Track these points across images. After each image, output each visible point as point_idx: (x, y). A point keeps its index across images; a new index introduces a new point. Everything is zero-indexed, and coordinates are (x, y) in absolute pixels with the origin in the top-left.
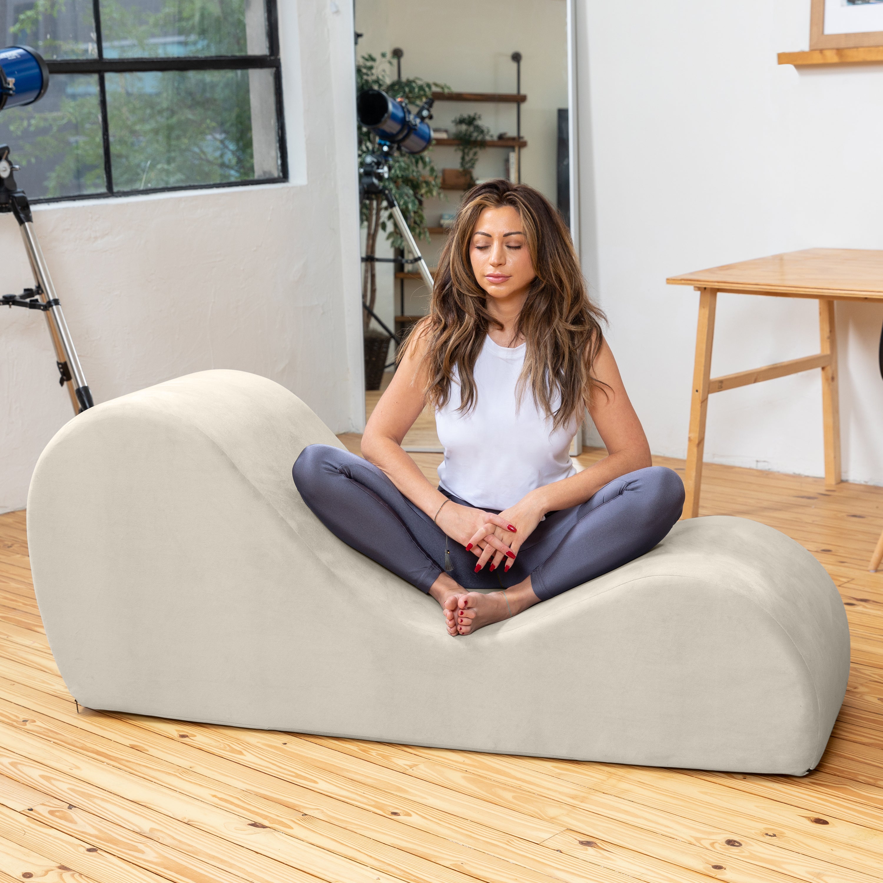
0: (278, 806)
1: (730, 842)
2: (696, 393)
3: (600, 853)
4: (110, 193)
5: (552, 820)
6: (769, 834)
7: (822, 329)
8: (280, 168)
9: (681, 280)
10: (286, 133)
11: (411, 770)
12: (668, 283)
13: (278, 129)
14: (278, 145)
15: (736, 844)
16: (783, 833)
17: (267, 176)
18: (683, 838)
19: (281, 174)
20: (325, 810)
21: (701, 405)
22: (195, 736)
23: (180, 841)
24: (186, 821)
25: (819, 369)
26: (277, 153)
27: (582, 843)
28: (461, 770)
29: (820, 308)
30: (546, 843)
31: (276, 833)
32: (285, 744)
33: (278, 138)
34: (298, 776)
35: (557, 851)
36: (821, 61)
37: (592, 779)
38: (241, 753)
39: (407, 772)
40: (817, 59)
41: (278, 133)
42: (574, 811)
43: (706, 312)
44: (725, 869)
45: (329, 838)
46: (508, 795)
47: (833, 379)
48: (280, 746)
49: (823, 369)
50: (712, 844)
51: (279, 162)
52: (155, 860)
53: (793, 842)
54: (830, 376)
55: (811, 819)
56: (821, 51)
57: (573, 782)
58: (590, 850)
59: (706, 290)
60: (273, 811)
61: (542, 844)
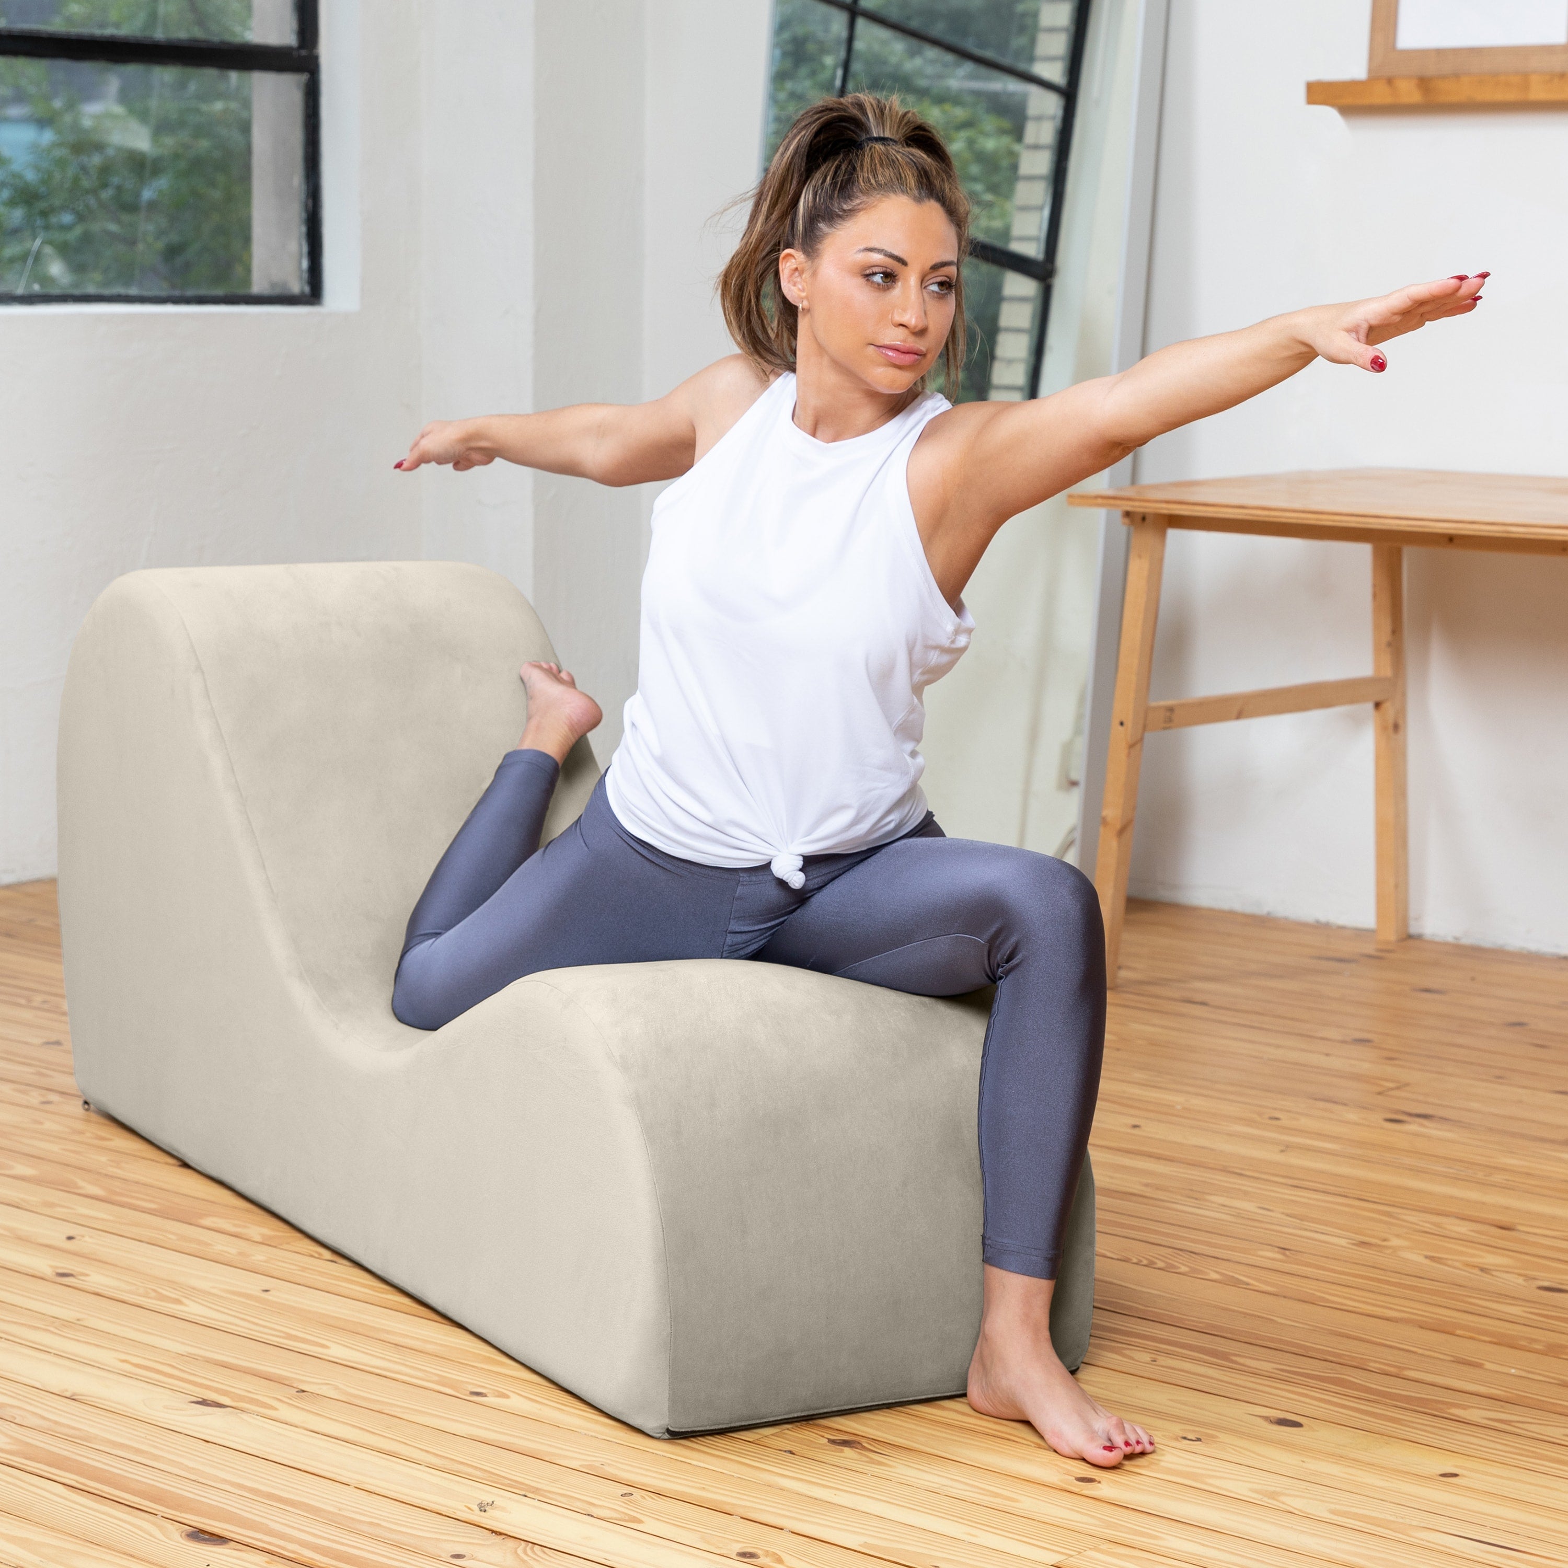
0: (249, 1377)
2: (1120, 728)
3: (867, 1457)
6: (1189, 1437)
7: (1377, 627)
8: (305, 275)
9: (1097, 497)
10: (321, 206)
13: (307, 196)
14: (304, 229)
16: (1217, 1437)
17: (277, 291)
19: (307, 289)
20: (341, 1386)
21: (1129, 754)
22: (87, 1275)
23: (56, 1423)
24: (68, 1394)
25: (1370, 706)
26: (300, 245)
27: (832, 1442)
29: (1374, 586)
30: (764, 1441)
31: (244, 1416)
32: (267, 1291)
33: (304, 215)
34: (289, 1337)
35: (785, 1451)
36: (1389, 100)
38: (178, 1302)
40: (1382, 96)
41: (306, 205)
43: (1145, 563)
44: (1099, 1482)
45: (347, 1424)
47: (1396, 727)
49: (1377, 705)
51: (305, 264)
52: (8, 1447)
53: (1233, 1449)
54: (1391, 722)
55: (1272, 1419)
56: (1390, 80)
58: (847, 1451)
59: (1144, 519)
60: (241, 1385)
61: (758, 1442)
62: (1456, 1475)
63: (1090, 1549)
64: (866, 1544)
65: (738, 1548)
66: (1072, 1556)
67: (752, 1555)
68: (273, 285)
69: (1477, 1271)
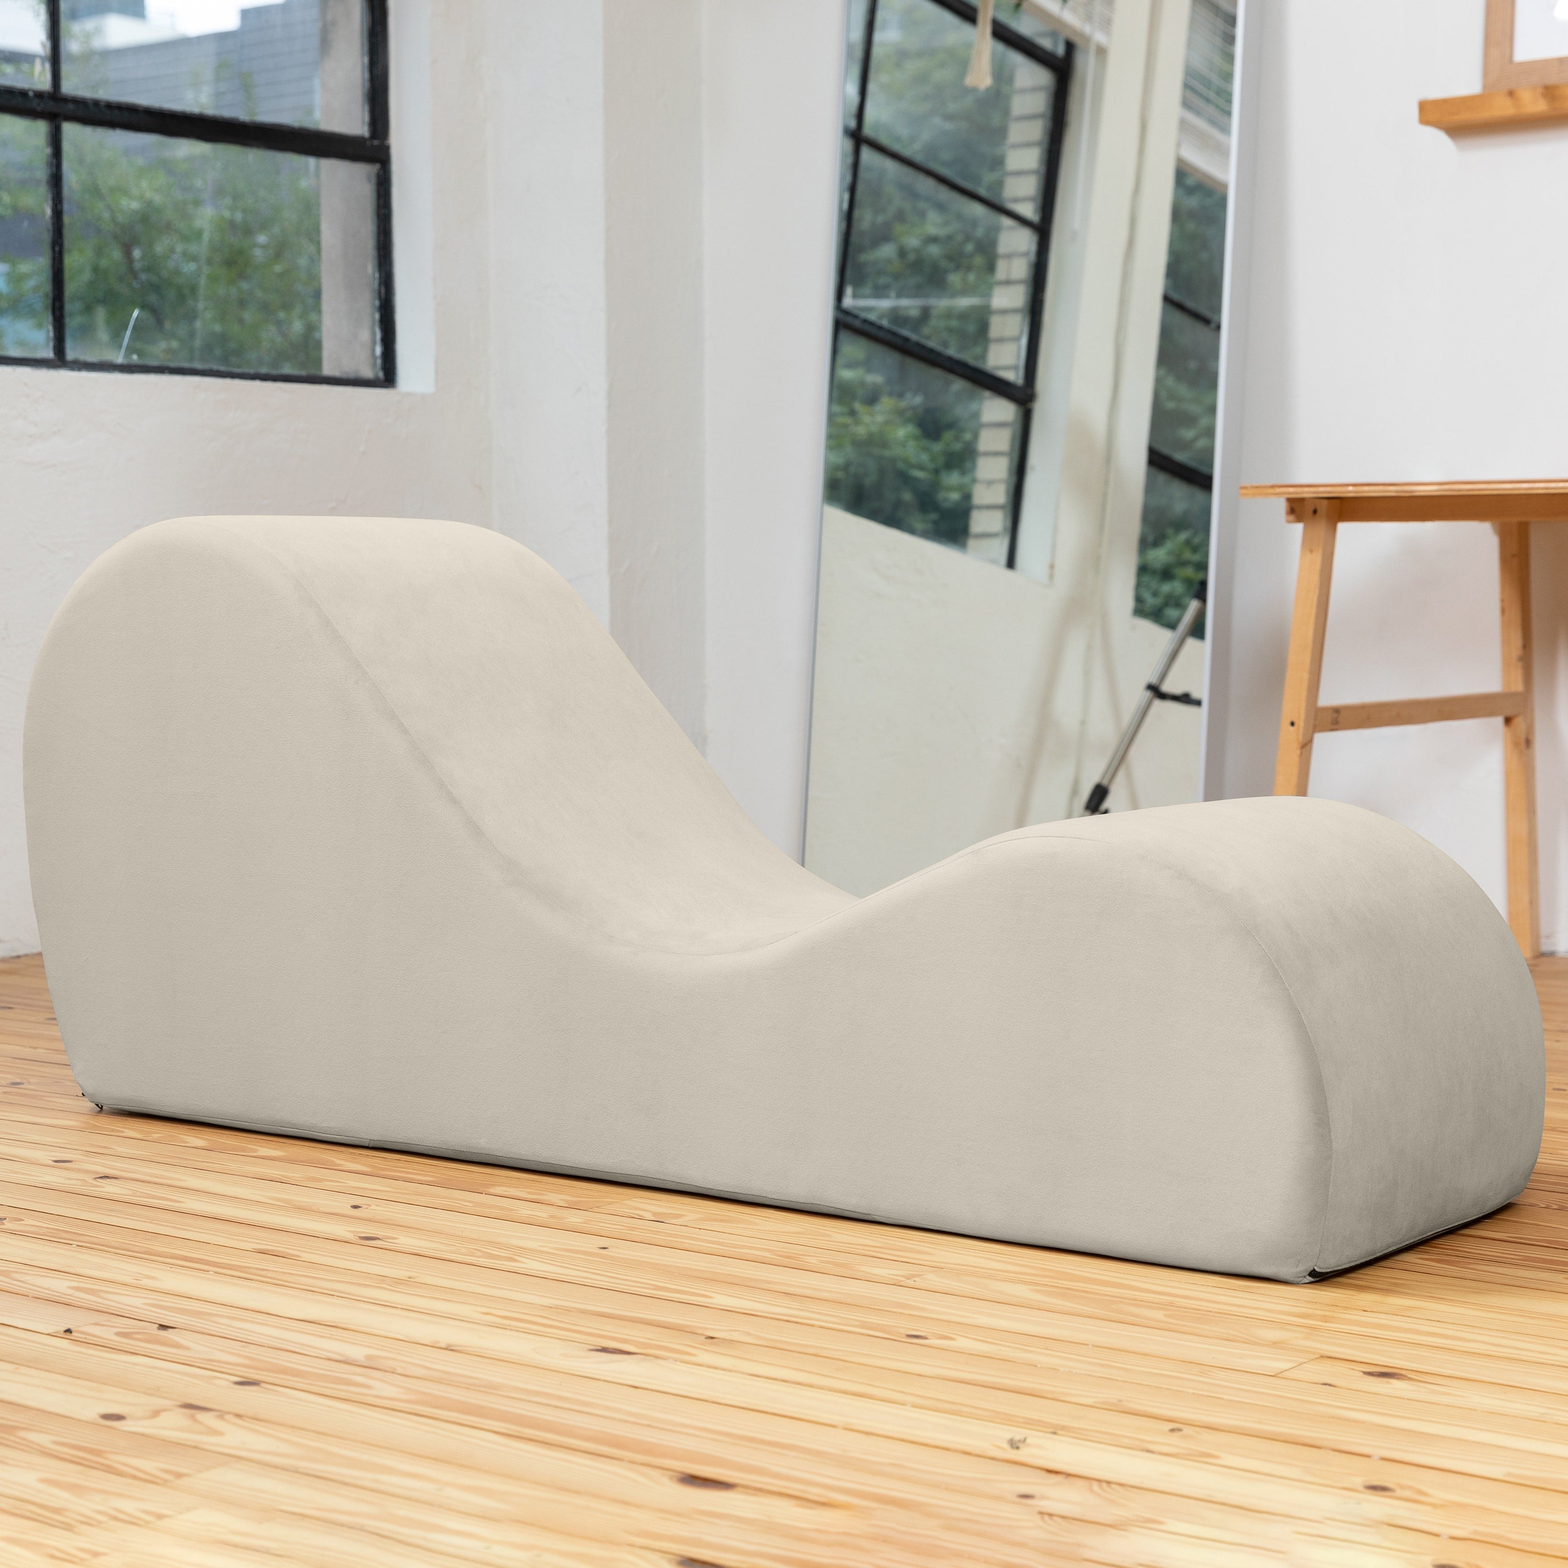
0: (640, 1327)
2: (1291, 728)
4: (60, 359)
7: (1506, 642)
8: (379, 362)
10: (394, 294)
11: (913, 1282)
13: (380, 284)
14: (377, 316)
17: (349, 375)
19: (381, 375)
21: (1301, 753)
22: (394, 1238)
23: (448, 1373)
24: (443, 1345)
25: (1499, 721)
26: (374, 334)
27: (1369, 1374)
29: (1503, 601)
31: (660, 1361)
32: (604, 1248)
33: (377, 303)
35: (1323, 1385)
36: (1511, 114)
38: (511, 1259)
39: (902, 1283)
40: (1503, 108)
41: (380, 293)
42: (1316, 1333)
43: (1317, 558)
46: (1152, 1313)
47: (1528, 743)
48: (596, 1251)
49: (1508, 721)
51: (378, 350)
54: (1523, 736)
58: (1392, 1382)
59: (1315, 512)
60: (639, 1334)
68: (345, 369)
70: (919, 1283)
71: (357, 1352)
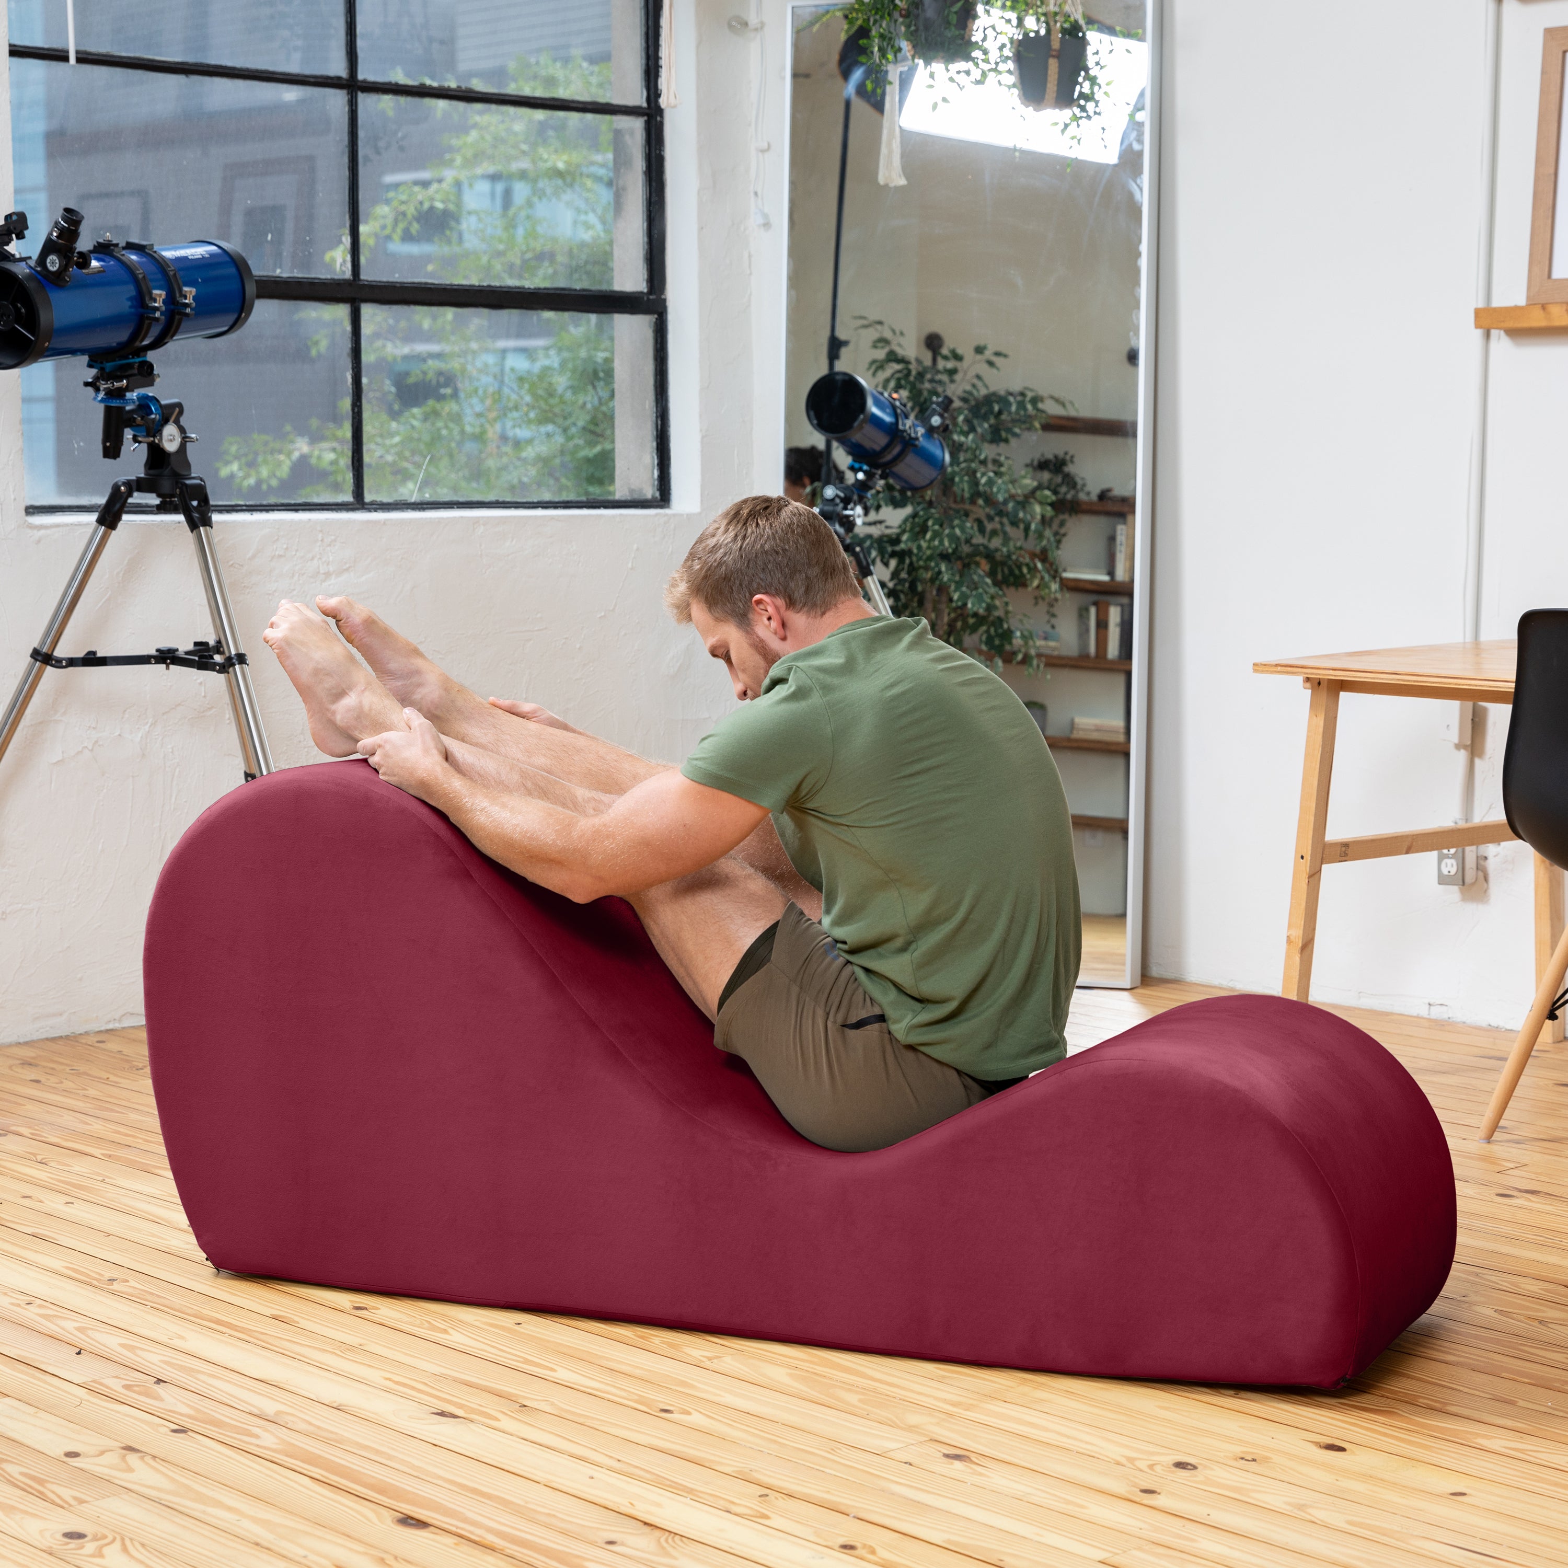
0: (484, 1394)
1: (1180, 1465)
2: (1301, 860)
3: (971, 1468)
4: (359, 503)
5: (911, 1429)
6: (1247, 1458)
8: (656, 483)
9: (1277, 665)
10: (669, 425)
11: (708, 1363)
12: (1255, 671)
13: (657, 417)
14: (655, 444)
15: (1189, 1467)
16: (1270, 1458)
17: (635, 497)
18: (1108, 1457)
19: (658, 494)
20: (556, 1402)
21: (1310, 881)
22: (378, 1309)
23: (319, 1427)
24: (334, 1405)
26: (653, 458)
27: (947, 1456)
28: (789, 1366)
30: (891, 1454)
31: (472, 1425)
32: (519, 1324)
33: (655, 433)
34: (527, 1361)
35: (906, 1463)
36: (1543, 323)
37: (993, 1385)
38: (445, 1332)
39: (702, 1365)
40: (1537, 320)
41: (657, 425)
42: (950, 1419)
43: (1320, 721)
44: (1159, 1494)
45: (552, 1433)
46: (853, 1398)
50: (1151, 1467)
51: (656, 473)
52: (274, 1446)
53: (1281, 1469)
55: (1321, 1444)
56: (1544, 307)
57: (962, 1386)
58: (957, 1464)
59: (1319, 683)
60: (475, 1400)
61: (884, 1455)
62: (1464, 1494)
63: (1135, 1549)
64: (949, 1541)
65: (842, 1541)
66: (1117, 1554)
67: (852, 1547)
68: (632, 491)
69: (1536, 1324)
70: (715, 1365)
71: (270, 1407)
